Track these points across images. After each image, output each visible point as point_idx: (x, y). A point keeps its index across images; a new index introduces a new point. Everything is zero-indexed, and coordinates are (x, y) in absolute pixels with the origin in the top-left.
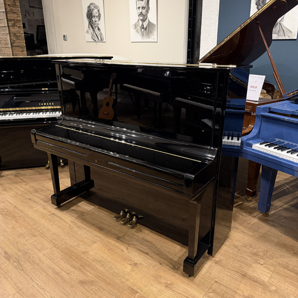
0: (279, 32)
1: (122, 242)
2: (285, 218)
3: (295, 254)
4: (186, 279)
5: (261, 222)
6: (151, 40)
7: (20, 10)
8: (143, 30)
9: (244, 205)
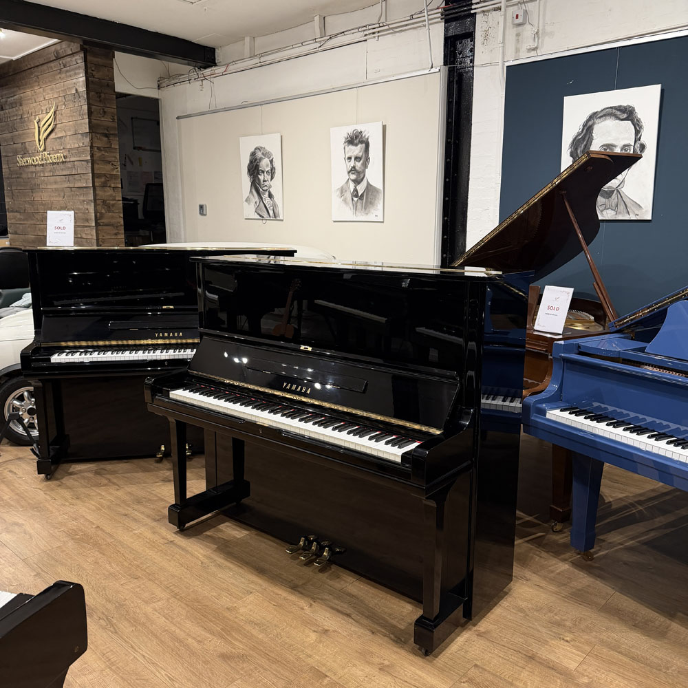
0: (617, 206)
1: (302, 593)
3: (636, 627)
5: (577, 570)
6: (371, 217)
7: (118, 157)
8: (355, 199)
9: (546, 538)
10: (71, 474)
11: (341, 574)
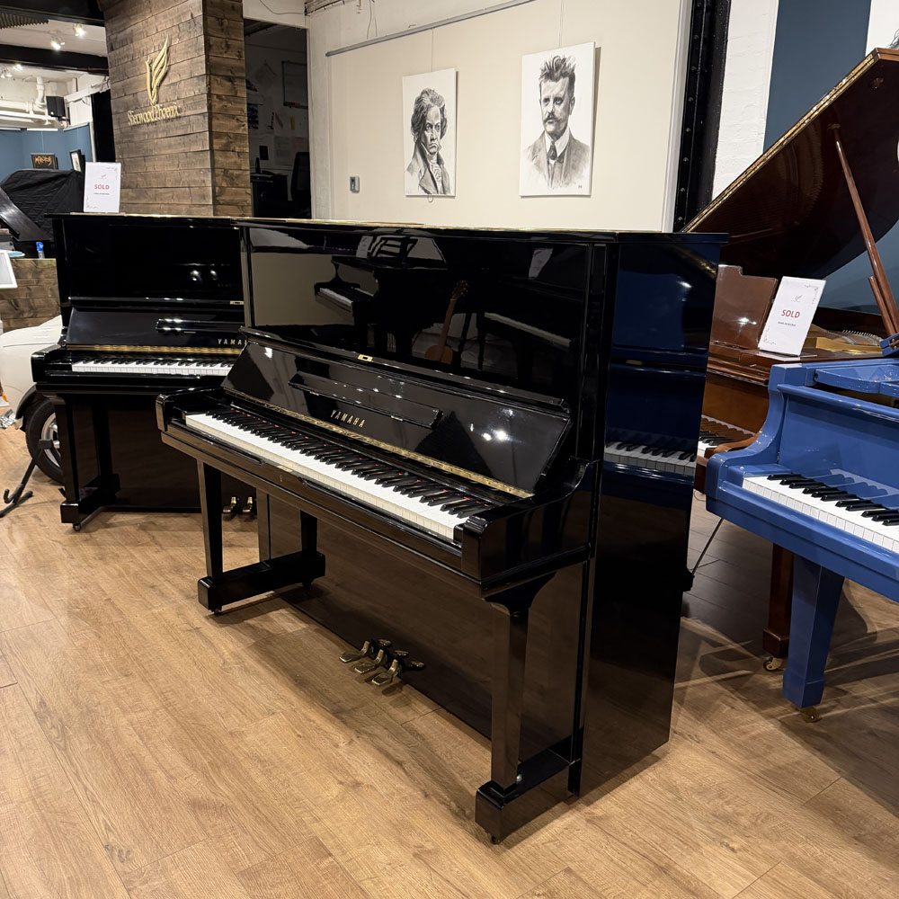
1: (345, 723)
2: (872, 733)
3: (859, 841)
4: (483, 846)
5: (786, 734)
6: (573, 189)
7: (246, 110)
8: (552, 162)
9: (751, 679)
10: (108, 526)
11: (413, 700)
